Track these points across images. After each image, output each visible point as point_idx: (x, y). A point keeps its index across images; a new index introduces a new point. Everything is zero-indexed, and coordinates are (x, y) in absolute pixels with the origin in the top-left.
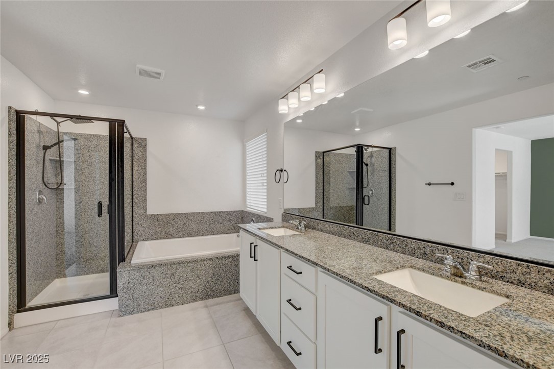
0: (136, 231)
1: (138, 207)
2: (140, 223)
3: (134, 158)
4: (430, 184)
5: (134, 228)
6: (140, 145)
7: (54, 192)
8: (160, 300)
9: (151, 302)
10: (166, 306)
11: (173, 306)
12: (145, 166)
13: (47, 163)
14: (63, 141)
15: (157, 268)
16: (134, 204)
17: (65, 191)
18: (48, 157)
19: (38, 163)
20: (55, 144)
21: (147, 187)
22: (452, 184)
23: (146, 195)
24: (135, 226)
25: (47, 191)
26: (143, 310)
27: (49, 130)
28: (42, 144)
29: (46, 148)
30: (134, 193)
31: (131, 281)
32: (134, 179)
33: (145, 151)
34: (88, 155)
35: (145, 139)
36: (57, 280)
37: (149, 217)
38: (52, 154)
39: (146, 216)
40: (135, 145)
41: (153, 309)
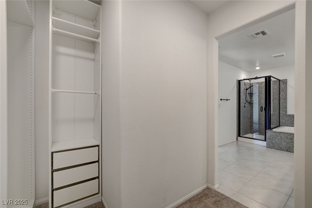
0: (281, 121)
1: (282, 110)
2: (283, 118)
3: (280, 89)
4: (227, 100)
5: (280, 120)
6: (284, 82)
7: (249, 104)
8: (284, 147)
9: (280, 147)
10: (287, 151)
11: (291, 152)
12: (286, 92)
13: (247, 94)
14: (253, 86)
15: (283, 134)
16: (280, 109)
17: (254, 104)
18: (247, 92)
19: (244, 94)
20: (249, 88)
21: (287, 101)
22: (221, 100)
23: (286, 105)
24: (281, 119)
25: (247, 103)
26: (276, 149)
27: (247, 83)
28: (246, 88)
29: (247, 89)
30: (280, 104)
31: (271, 136)
32: (280, 98)
33: (287, 85)
34: (261, 90)
35: (286, 80)
36: (250, 134)
37: (288, 115)
38: (248, 91)
39: (286, 115)
40: (281, 83)
41: (281, 150)
